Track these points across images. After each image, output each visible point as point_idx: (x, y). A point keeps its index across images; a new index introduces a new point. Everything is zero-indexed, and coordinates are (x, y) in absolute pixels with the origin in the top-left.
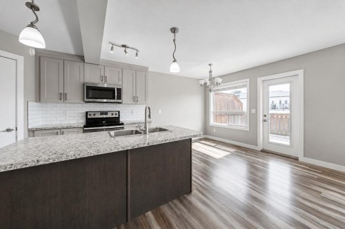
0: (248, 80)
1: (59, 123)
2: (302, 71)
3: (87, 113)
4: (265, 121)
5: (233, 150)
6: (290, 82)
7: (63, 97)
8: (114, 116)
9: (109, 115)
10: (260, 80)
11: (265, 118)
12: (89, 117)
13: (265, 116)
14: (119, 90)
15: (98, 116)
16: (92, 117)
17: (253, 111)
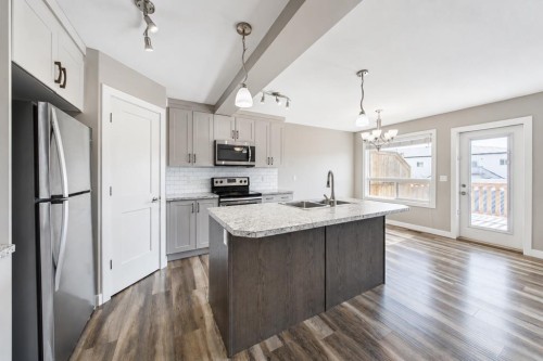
0: (434, 132)
1: (191, 191)
2: (530, 118)
3: (213, 179)
4: (464, 193)
5: (408, 236)
6: (509, 135)
7: (192, 159)
8: (243, 184)
9: (237, 183)
10: (454, 132)
11: (463, 189)
12: (216, 185)
13: (464, 186)
14: (253, 149)
15: (225, 183)
16: (219, 185)
17: (443, 178)
